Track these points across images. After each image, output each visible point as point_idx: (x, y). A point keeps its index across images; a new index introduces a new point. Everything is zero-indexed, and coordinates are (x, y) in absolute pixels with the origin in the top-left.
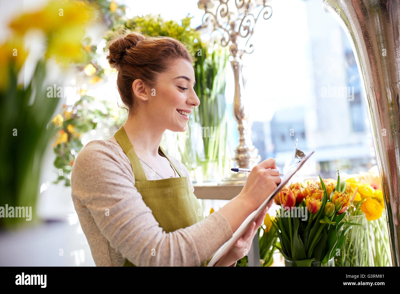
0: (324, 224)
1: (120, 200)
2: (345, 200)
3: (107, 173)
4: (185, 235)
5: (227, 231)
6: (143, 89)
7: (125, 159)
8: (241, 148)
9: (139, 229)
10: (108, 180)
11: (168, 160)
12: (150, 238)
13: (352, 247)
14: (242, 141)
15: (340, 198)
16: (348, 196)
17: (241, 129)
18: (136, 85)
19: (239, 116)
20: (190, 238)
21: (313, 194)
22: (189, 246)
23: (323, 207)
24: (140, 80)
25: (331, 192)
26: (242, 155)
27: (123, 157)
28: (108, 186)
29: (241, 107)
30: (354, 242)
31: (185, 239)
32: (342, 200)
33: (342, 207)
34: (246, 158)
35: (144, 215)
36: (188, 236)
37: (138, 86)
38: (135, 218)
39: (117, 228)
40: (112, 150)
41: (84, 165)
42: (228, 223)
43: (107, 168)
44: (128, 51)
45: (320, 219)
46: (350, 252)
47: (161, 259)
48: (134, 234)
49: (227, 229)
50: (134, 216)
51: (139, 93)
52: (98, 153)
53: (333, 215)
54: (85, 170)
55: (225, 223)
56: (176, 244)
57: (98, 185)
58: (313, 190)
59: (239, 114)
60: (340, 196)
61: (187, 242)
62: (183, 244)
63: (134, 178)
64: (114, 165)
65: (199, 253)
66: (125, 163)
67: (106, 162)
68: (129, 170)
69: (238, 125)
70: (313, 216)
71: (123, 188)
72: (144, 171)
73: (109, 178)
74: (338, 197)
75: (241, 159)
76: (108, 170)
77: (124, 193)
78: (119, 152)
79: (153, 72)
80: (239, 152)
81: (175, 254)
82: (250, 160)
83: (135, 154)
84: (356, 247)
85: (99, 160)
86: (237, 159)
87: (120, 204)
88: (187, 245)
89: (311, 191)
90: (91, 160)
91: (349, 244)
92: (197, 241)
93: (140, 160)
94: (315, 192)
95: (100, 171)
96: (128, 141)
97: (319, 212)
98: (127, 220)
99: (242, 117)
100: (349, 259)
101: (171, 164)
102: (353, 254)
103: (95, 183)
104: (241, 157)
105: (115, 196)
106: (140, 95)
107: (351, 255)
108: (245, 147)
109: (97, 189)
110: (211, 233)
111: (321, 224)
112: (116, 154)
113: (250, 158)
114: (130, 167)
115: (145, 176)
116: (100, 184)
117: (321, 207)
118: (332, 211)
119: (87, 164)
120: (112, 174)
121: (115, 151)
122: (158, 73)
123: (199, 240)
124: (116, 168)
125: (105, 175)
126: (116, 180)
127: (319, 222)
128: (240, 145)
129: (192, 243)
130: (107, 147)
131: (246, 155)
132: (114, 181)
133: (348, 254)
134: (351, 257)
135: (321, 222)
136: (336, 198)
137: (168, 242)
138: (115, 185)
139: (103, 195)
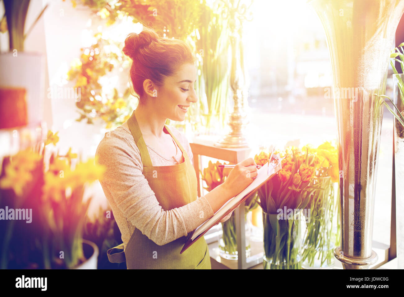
0: (292, 190)
1: (131, 187)
2: (310, 173)
3: (121, 165)
4: (178, 216)
5: (209, 213)
6: (152, 87)
7: (135, 150)
8: (235, 115)
9: (143, 210)
10: (122, 172)
11: (171, 136)
12: (151, 217)
13: (320, 201)
14: (236, 109)
15: (306, 171)
16: (313, 169)
17: (235, 99)
18: (146, 83)
19: (234, 87)
20: (182, 219)
21: (285, 166)
22: (180, 223)
23: (292, 178)
24: (150, 80)
25: (302, 163)
26: (235, 122)
27: (134, 148)
28: (122, 176)
29: (236, 79)
30: (322, 197)
31: (177, 219)
32: (308, 173)
33: (307, 178)
34: (238, 124)
35: (148, 198)
36: (180, 216)
37: (148, 85)
38: (141, 201)
39: (127, 207)
40: (125, 142)
41: (104, 157)
42: (211, 207)
43: (121, 162)
44: (141, 51)
45: (288, 186)
46: (317, 205)
47: (158, 232)
48: (140, 213)
49: (210, 212)
50: (140, 200)
51: (148, 91)
52: (114, 148)
53: (300, 182)
54: (105, 161)
55: (209, 207)
56: (171, 222)
57: (114, 174)
58: (286, 162)
59: (234, 86)
60: (306, 169)
61: (179, 221)
62: (175, 223)
63: (142, 165)
64: (127, 158)
65: (186, 229)
66: (136, 154)
67: (120, 157)
68: (138, 159)
69: (233, 95)
70: (283, 183)
71: (133, 178)
72: (150, 158)
73: (123, 170)
74: (305, 170)
75: (234, 125)
76: (122, 164)
77: (134, 181)
78: (130, 144)
79: (161, 74)
80: (233, 118)
81: (169, 229)
82: (242, 126)
83: (144, 143)
84: (323, 201)
85: (115, 154)
86: (231, 125)
87: (130, 190)
88: (179, 223)
89: (284, 163)
90: (109, 154)
91: (317, 199)
92: (186, 221)
93: (147, 147)
94: (287, 165)
95: (116, 164)
96: (138, 129)
97: (289, 181)
98: (135, 202)
99: (237, 88)
100: (317, 209)
101: (174, 140)
102: (320, 206)
103: (112, 172)
104: (235, 123)
105: (127, 183)
106: (149, 92)
107: (318, 207)
108: (239, 115)
109: (114, 177)
110: (197, 215)
111: (289, 190)
112: (128, 145)
113: (242, 124)
114: (139, 156)
115: (151, 162)
116: (116, 174)
117: (290, 178)
118: (299, 180)
119: (106, 157)
120: (125, 167)
121: (128, 143)
122: (165, 76)
123: (188, 219)
124: (128, 160)
125: (119, 167)
126: (128, 171)
127: (288, 189)
128: (234, 113)
129: (182, 222)
130: (121, 139)
131: (239, 122)
132: (126, 172)
133: (316, 206)
134: (318, 208)
135: (290, 188)
136: (303, 171)
137: (165, 220)
138: (127, 175)
139: (118, 182)
